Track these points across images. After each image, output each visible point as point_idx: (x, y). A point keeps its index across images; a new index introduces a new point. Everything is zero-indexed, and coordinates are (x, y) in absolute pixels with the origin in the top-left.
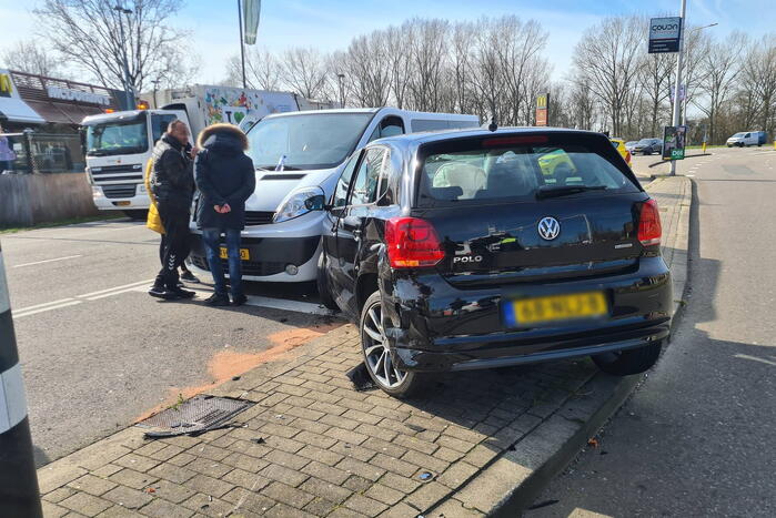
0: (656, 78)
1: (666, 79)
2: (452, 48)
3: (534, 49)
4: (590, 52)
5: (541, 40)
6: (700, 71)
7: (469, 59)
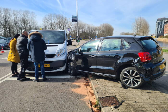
0: (60, 26)
1: (61, 27)
2: (13, 15)
3: (33, 18)
4: (46, 20)
5: (35, 16)
6: (67, 26)
7: (17, 18)
